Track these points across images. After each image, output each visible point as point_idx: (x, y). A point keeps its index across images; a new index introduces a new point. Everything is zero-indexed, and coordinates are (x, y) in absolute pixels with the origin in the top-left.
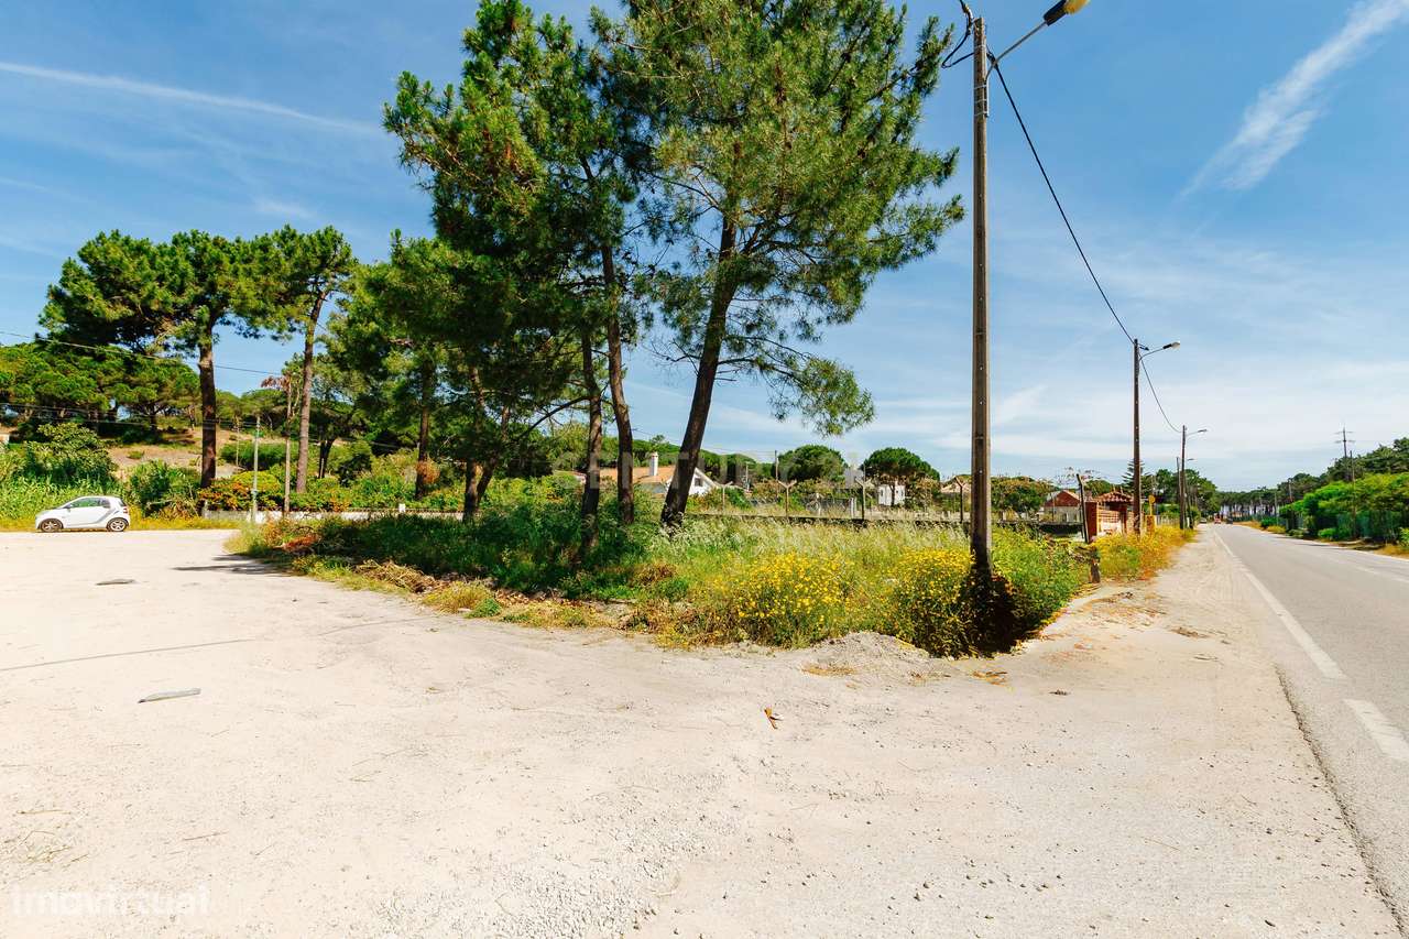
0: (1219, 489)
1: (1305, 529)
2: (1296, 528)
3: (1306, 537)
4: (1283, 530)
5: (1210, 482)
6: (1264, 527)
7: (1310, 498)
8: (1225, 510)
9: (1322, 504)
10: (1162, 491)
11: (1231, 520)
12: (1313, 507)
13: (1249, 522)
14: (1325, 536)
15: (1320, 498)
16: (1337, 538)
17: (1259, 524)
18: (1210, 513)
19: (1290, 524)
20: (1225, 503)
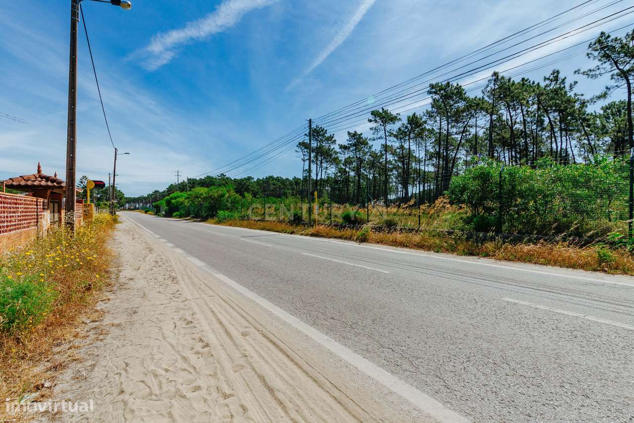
0: (125, 196)
1: (164, 213)
2: (160, 212)
3: (165, 216)
4: (154, 213)
5: (122, 192)
6: (146, 212)
7: (168, 199)
8: (127, 206)
9: (173, 201)
10: (99, 196)
11: (129, 209)
12: (168, 203)
13: (138, 210)
14: (176, 216)
15: (172, 198)
16: (180, 216)
17: (144, 211)
18: (121, 206)
19: (157, 212)
20: (128, 202)
